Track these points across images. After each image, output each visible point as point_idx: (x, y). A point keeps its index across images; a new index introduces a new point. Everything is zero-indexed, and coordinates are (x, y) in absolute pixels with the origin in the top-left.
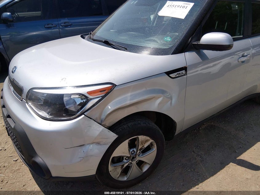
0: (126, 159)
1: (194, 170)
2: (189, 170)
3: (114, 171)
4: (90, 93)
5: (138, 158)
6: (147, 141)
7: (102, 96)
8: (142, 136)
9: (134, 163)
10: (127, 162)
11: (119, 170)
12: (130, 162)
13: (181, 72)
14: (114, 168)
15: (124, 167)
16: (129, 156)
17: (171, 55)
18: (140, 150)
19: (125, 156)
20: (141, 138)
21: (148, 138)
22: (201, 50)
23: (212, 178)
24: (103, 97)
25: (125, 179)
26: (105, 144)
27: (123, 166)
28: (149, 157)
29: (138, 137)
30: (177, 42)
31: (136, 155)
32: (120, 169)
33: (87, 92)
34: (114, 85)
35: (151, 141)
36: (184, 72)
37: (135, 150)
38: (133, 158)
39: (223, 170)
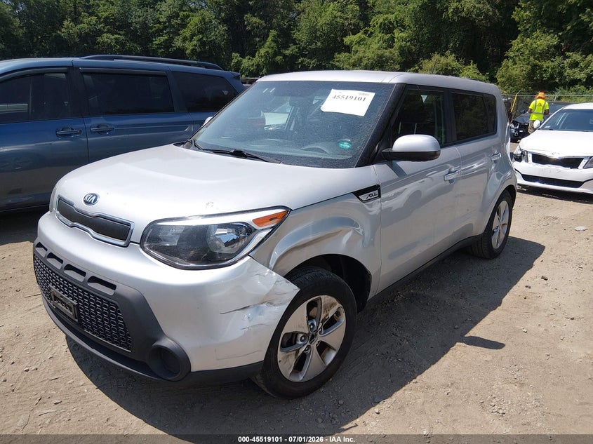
0: (301, 340)
1: (403, 359)
2: (395, 360)
3: (286, 362)
4: (256, 221)
5: (319, 338)
6: (332, 305)
7: (272, 227)
8: (326, 296)
9: (314, 346)
10: (304, 345)
11: (292, 361)
12: (308, 344)
13: (373, 193)
14: (284, 355)
15: (299, 355)
16: (307, 332)
17: (354, 168)
18: (322, 322)
19: (302, 333)
20: (326, 299)
21: (334, 300)
22: (393, 161)
23: (433, 368)
24: (274, 228)
25: (300, 378)
26: (281, 304)
27: (298, 351)
28: (335, 337)
29: (321, 299)
30: (361, 149)
31: (317, 331)
32: (294, 357)
33: (253, 220)
34: (288, 210)
35: (339, 305)
36: (377, 192)
37: (315, 324)
38: (313, 337)
39: (447, 355)
